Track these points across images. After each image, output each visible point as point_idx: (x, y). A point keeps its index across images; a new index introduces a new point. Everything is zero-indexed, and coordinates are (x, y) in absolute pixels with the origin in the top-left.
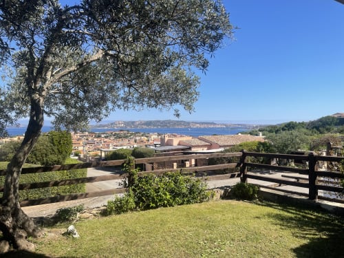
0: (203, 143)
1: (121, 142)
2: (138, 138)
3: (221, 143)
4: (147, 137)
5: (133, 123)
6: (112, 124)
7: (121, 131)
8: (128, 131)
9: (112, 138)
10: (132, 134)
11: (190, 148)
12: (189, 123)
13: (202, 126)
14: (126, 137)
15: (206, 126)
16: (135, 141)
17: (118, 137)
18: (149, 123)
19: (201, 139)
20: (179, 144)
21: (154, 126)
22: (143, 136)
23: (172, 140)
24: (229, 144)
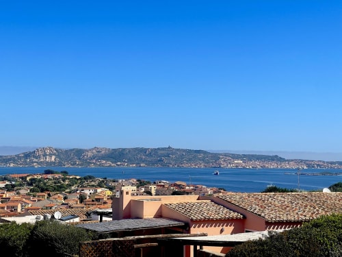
0: (224, 213)
1: (45, 202)
2: (87, 192)
3: (270, 215)
4: (111, 189)
5: (79, 153)
6: (27, 155)
7: (48, 172)
8: (65, 173)
9: (23, 192)
10: (73, 182)
11: (186, 228)
12: (216, 157)
13: (250, 165)
14: (59, 188)
15: (258, 165)
16: (82, 199)
17: (38, 187)
18: (117, 155)
19: (217, 202)
20: (159, 215)
21: (130, 161)
22: (100, 186)
23: (141, 203)
24: (292, 217)
